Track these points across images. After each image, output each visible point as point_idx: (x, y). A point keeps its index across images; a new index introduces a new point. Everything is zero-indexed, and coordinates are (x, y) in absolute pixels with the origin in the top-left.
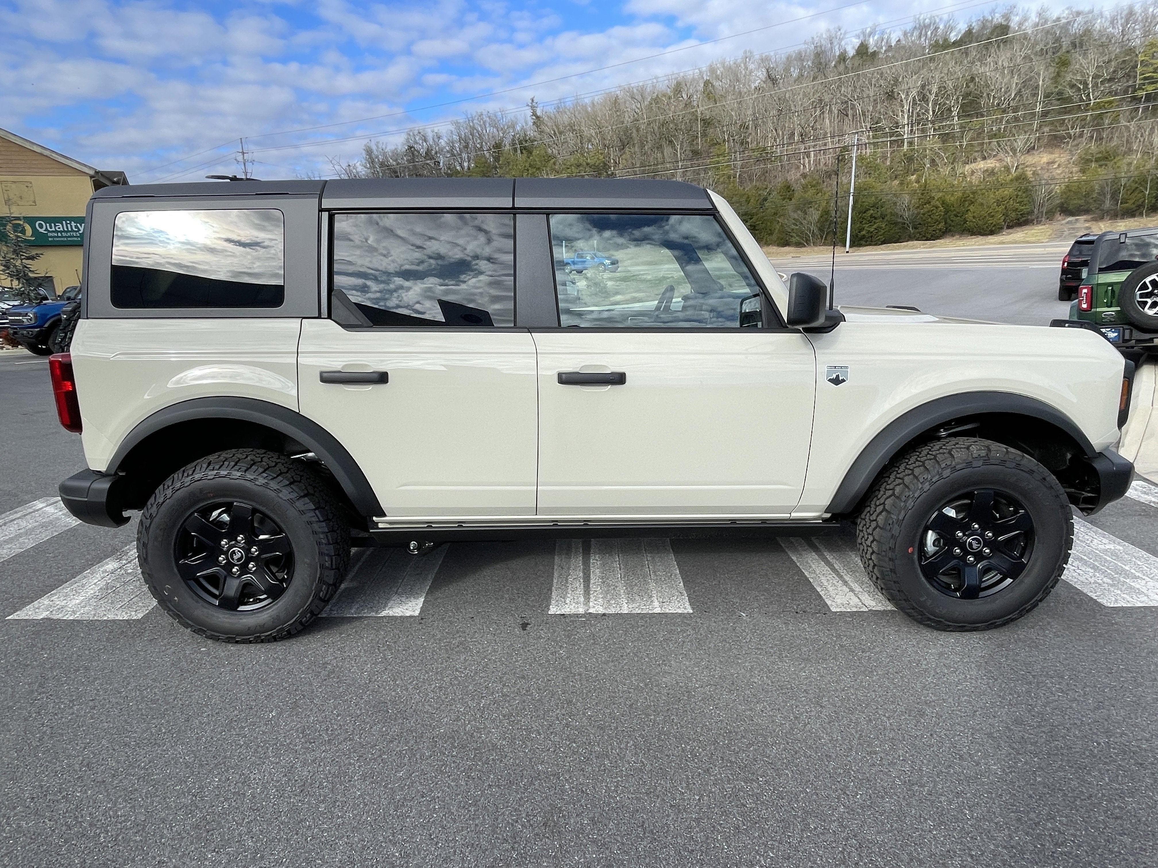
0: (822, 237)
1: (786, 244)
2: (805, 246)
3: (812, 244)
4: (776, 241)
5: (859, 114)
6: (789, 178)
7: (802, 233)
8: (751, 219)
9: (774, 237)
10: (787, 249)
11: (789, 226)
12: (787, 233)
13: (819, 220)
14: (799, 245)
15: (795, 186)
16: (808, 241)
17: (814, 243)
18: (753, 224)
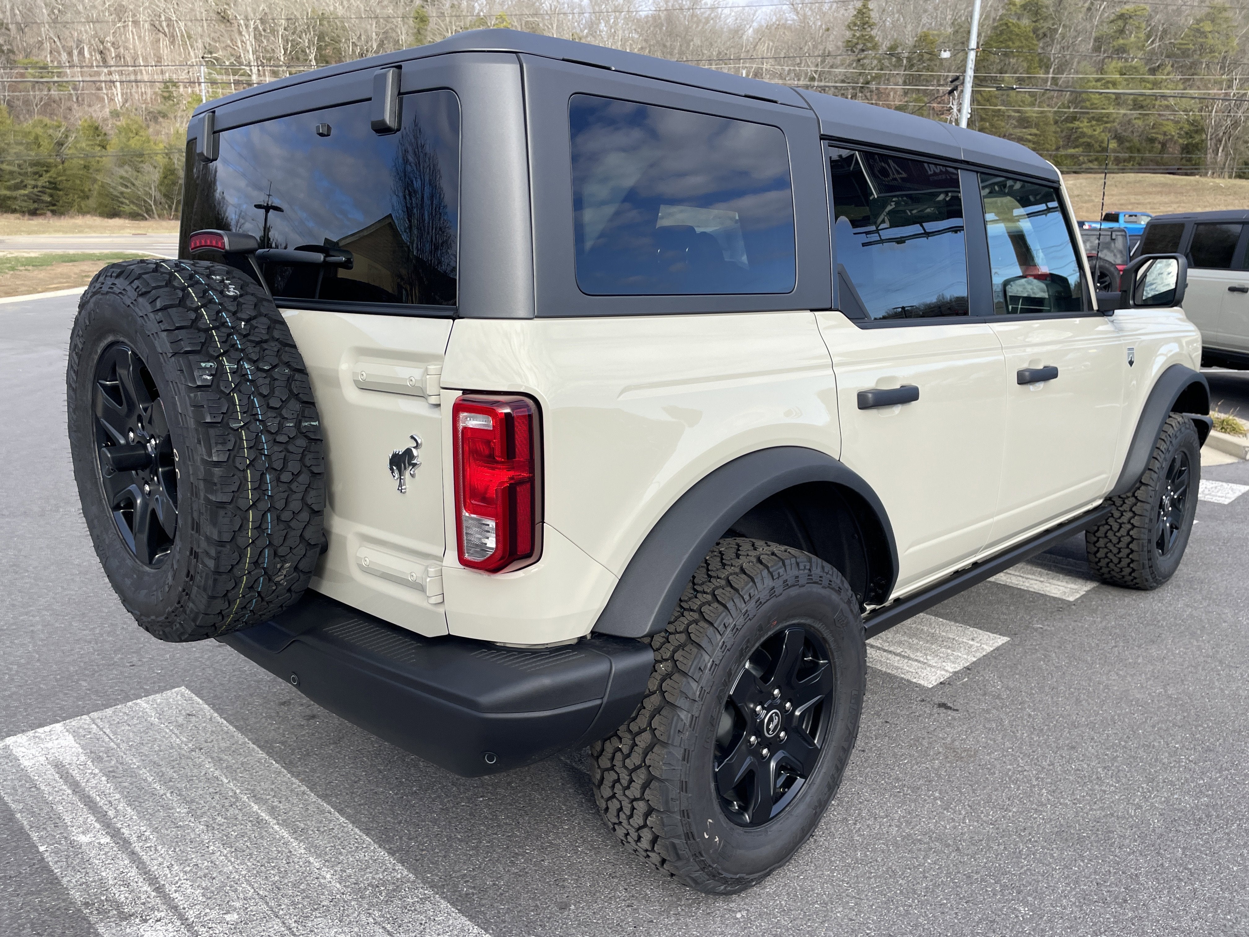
0: (170, 207)
1: (114, 214)
2: (146, 219)
3: (156, 216)
4: (96, 210)
5: (182, 36)
6: (94, 115)
7: (138, 198)
8: (47, 171)
9: (92, 203)
10: (116, 222)
11: (114, 188)
12: (114, 198)
13: (162, 183)
14: (134, 216)
15: (108, 128)
16: (149, 211)
17: (159, 216)
18: (52, 180)
